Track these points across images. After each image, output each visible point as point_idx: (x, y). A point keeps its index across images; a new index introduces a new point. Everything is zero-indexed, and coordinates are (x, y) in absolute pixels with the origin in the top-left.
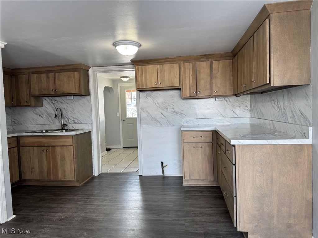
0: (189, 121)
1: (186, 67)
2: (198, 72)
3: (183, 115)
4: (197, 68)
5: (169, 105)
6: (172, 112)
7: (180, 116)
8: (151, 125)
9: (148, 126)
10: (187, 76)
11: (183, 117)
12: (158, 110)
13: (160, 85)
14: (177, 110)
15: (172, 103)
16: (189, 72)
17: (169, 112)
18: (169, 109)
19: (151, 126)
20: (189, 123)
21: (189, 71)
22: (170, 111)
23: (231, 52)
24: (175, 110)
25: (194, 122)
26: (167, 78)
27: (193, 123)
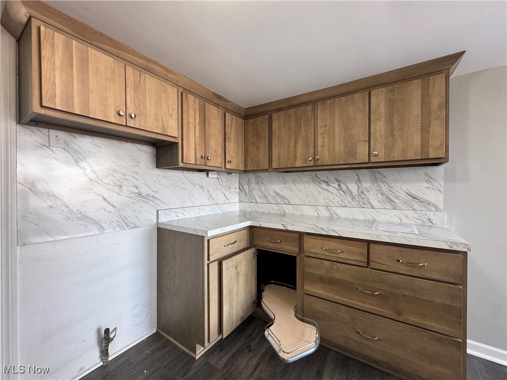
0: (170, 214)
1: (190, 104)
2: (207, 121)
3: (158, 202)
4: (207, 115)
5: (127, 177)
6: (133, 196)
7: (151, 203)
8: (66, 234)
9: (51, 239)
10: (191, 121)
11: (156, 206)
12: (91, 189)
13: (132, 121)
14: (145, 190)
15: (134, 175)
16: (195, 115)
17: (126, 194)
18: (124, 188)
19: (64, 237)
20: (169, 217)
21: (193, 114)
22: (129, 192)
23: (245, 109)
24: (141, 190)
25: (178, 214)
26: (150, 109)
27: (177, 216)
